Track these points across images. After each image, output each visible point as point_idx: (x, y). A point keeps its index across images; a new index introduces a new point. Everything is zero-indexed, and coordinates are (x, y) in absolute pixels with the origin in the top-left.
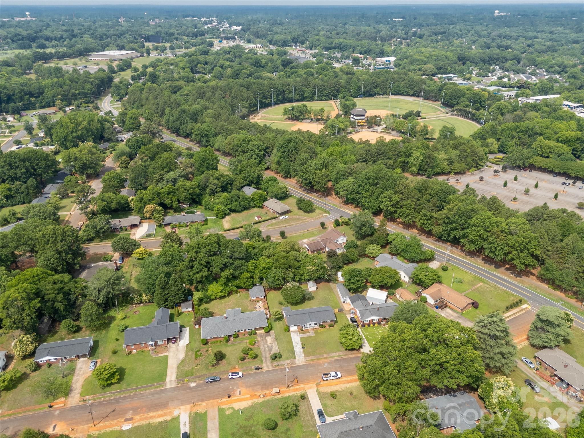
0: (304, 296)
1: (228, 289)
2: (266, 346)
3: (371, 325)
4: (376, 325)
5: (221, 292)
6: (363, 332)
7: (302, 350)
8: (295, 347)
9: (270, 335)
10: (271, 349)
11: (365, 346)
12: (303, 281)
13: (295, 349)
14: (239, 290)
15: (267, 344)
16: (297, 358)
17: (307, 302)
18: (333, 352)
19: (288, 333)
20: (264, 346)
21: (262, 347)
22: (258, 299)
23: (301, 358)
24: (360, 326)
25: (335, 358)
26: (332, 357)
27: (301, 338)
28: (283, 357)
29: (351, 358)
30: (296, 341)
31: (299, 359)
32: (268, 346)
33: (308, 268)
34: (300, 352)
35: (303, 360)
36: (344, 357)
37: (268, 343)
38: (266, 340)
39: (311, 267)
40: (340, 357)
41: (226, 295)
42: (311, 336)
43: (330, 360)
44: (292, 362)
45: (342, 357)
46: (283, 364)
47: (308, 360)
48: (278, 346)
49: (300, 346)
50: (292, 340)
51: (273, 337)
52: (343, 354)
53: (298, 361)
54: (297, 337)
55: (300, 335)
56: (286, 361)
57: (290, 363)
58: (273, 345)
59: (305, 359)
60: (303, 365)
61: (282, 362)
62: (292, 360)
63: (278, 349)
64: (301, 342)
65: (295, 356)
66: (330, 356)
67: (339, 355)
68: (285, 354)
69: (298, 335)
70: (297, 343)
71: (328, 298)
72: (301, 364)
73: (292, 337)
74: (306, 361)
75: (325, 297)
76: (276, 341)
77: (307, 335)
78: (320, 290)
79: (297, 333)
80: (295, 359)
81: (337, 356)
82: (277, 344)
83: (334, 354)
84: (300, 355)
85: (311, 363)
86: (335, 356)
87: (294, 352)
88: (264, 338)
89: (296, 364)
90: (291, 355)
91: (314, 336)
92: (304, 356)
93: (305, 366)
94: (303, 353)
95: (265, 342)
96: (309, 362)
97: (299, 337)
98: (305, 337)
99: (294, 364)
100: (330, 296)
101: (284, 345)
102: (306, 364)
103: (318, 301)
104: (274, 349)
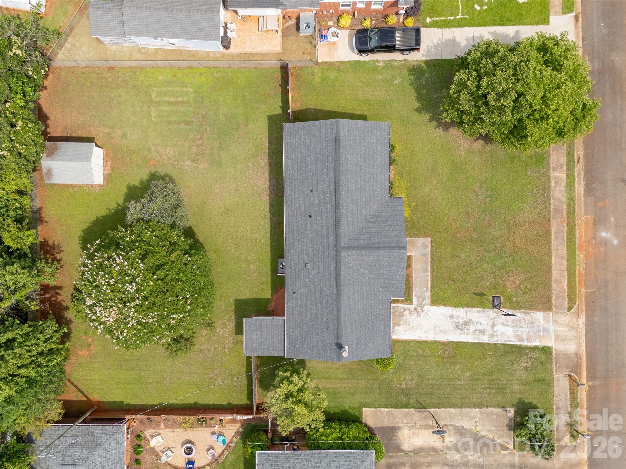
2: (455, 457)
6: (447, 25)
8: (485, 339)
9: (391, 431)
13: (500, 340)
16: (547, 342)
18: (546, 189)
23: (551, 327)
25: (580, 188)
26: (571, 200)
27: (436, 301)
30: (449, 325)
31: (557, 338)
36: (579, 150)
38: (418, 451)
40: (579, 168)
42: (432, 255)
43: (583, 213)
44: (568, 368)
45: (579, 159)
46: (569, 402)
47: (567, 299)
48: (461, 407)
49: (481, 314)
50: (438, 342)
51: (406, 415)
52: (562, 151)
53: (565, 340)
54: (427, 314)
55: (418, 301)
56: (556, 389)
57: (570, 376)
58: (455, 427)
59: (562, 313)
60: (590, 326)
61: (557, 408)
62: (556, 363)
63: (489, 410)
64: (458, 305)
65: (536, 348)
66: (565, 207)
67: (565, 168)
68: (517, 387)
69: (417, 312)
70: (465, 325)
71: (175, 108)
72: (584, 332)
73: (423, 338)
74: (569, 309)
75: (169, 123)
76: (432, 410)
77: (426, 270)
78: (107, 130)
79: (405, 310)
80: (556, 351)
81: (568, 176)
82: (453, 410)
83: (555, 187)
84: (533, 327)
85: (583, 290)
86: (568, 184)
87: (512, 346)
88: (406, 459)
89: (578, 355)
90: (528, 362)
91: (432, 242)
92: (546, 314)
93: (596, 319)
94: (523, 313)
95: (429, 458)
96: (577, 298)
97: (426, 307)
98: (432, 281)
99: (576, 360)
100: (159, 94)
101: (463, 382)
102: (584, 313)
103: (189, 163)
104: (479, 428)
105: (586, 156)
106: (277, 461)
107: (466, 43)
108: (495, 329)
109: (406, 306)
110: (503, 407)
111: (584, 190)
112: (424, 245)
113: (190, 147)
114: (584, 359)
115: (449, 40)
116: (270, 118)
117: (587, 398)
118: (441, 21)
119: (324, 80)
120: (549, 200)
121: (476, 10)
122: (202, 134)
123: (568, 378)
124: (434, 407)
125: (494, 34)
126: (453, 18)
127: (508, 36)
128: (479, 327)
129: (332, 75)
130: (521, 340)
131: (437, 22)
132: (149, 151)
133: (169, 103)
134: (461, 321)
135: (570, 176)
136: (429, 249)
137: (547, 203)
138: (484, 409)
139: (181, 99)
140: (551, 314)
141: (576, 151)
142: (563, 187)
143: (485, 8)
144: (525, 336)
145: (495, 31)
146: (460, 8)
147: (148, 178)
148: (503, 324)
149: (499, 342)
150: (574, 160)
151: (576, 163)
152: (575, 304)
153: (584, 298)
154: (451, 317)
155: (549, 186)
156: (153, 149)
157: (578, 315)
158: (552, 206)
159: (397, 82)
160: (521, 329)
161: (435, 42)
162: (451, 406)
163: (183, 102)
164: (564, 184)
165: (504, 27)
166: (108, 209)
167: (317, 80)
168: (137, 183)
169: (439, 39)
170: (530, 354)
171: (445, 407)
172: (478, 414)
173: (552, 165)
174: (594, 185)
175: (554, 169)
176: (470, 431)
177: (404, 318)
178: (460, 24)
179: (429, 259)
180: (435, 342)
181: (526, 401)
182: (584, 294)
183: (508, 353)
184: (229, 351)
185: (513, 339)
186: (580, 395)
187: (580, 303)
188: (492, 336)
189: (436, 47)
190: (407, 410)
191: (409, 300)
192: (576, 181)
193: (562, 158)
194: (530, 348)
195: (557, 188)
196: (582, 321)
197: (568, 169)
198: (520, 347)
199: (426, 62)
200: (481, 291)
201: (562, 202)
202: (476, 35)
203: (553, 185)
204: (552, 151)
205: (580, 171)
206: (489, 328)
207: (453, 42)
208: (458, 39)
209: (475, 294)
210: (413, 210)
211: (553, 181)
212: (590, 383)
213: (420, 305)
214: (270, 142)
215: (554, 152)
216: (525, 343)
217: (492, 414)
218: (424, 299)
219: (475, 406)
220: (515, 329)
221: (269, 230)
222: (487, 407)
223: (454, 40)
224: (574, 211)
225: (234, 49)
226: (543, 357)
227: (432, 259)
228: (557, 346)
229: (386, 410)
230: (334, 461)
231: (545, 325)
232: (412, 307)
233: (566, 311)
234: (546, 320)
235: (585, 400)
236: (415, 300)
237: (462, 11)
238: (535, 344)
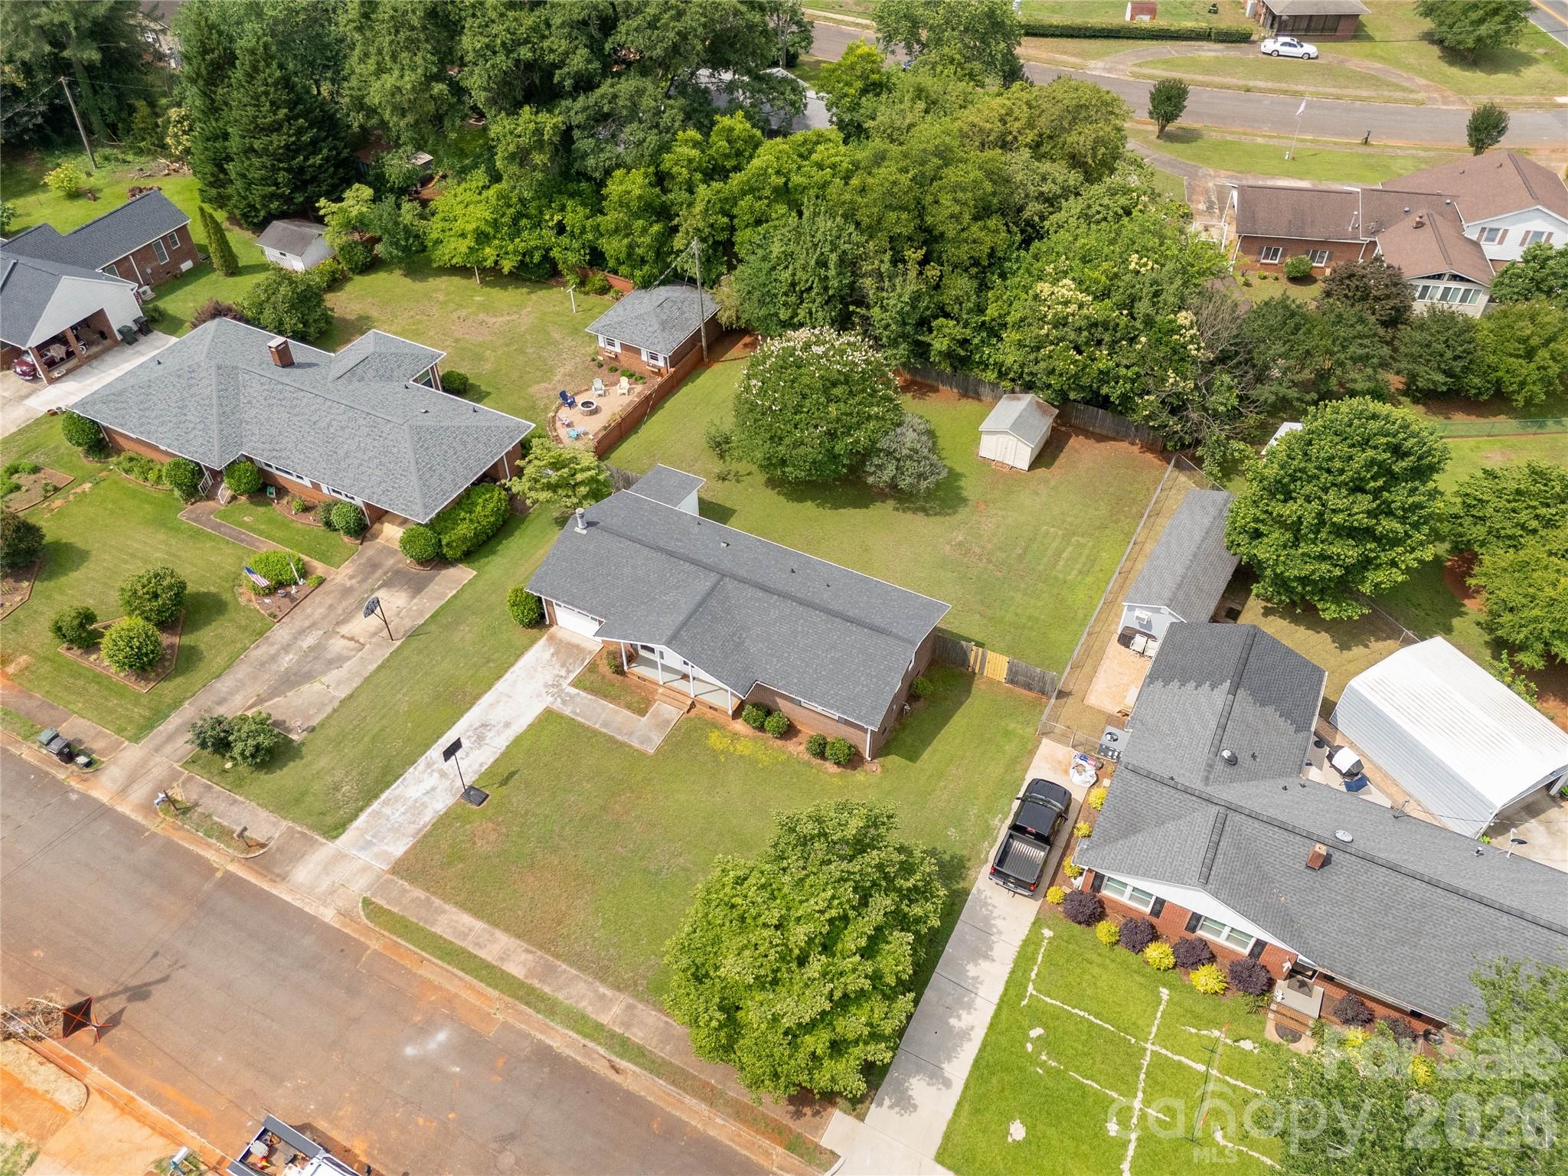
0: (862, 457)
1: (529, 239)
2: (309, 641)
3: (1158, 953)
4: (1206, 978)
5: (482, 238)
6: (1024, 959)
7: (442, 802)
8: (434, 753)
9: (417, 588)
10: (309, 677)
11: (905, 1103)
12: (991, 376)
13: (413, 773)
14: (598, 278)
15: (329, 634)
17: (883, 512)
18: (603, 973)
19: (521, 634)
20: (302, 632)
21: (281, 633)
22: (626, 360)
23: (365, 857)
24: (1055, 894)
25: (561, 1040)
26: (550, 1008)
27: (549, 715)
28: (285, 777)
29: (673, 1129)
30: (497, 716)
31: (340, 856)
33: (1044, 288)
34: (417, 807)
35: (359, 886)
36: (634, 1079)
37: (345, 630)
39: (1066, 288)
40: (597, 1059)
41: (507, 266)
42: (622, 744)
43: (511, 1020)
44: (278, 849)
45: (617, 1071)
46: (225, 824)
47: (386, 906)
48: (367, 680)
49: (476, 767)
50: (486, 692)
51: (421, 613)
52: (654, 1042)
53: (325, 868)
54: (539, 695)
55: (568, 694)
56: (263, 814)
57: (263, 846)
58: (349, 658)
59: (370, 887)
60: (310, 924)
61: (235, 801)
62: (303, 835)
63: (329, 710)
64: (517, 741)
65: (355, 816)
66: (547, 989)
67: (619, 1030)
68: (323, 762)
69: (553, 686)
70: (479, 737)
71: (1050, 553)
72: (307, 909)
73: (507, 676)
74: (367, 903)
75: (1032, 540)
76: (398, 643)
77: (605, 724)
78: (1053, 483)
79: (569, 672)
80: (322, 844)
81: (599, 1027)
82: (373, 667)
83: (596, 991)
84: (389, 830)
85: (374, 945)
86: (584, 1017)
87: (388, 787)
88: (366, 586)
89: (283, 877)
90: (344, 795)
91: (643, 754)
92: (393, 860)
93: (308, 941)
94: (425, 826)
95: (340, 611)
96: (371, 925)
97: (550, 699)
98: (581, 725)
99: (277, 871)
100: (1079, 545)
101: (400, 696)
102: (337, 926)
103: (960, 538)
104: (317, 686)
105: (615, 1089)
107: (971, 974)
108: (436, 775)
109: (572, 676)
110: (313, 729)
111: (550, 1047)
112: (646, 740)
113: (983, 547)
114: (265, 886)
115: (991, 949)
117: (201, 857)
118: (1036, 952)
119: (1007, 733)
120: (579, 968)
121: (1031, 1027)
122: (996, 566)
123: (262, 841)
124: (399, 648)
125: (965, 1035)
126: (1033, 976)
127: (949, 1059)
129: (1010, 748)
130: (386, 803)
131: (1038, 945)
132: (1001, 509)
133: (1061, 550)
135: (596, 1031)
136: (636, 744)
137: (578, 961)
138: (336, 704)
139: (1061, 563)
140: (385, 868)
141: (638, 1070)
142: (586, 1007)
143: (1029, 1047)
144: (387, 811)
145: (970, 1040)
146: (1048, 1000)
147: (962, 495)
148: (433, 789)
149: (411, 770)
150: (621, 1057)
151: (614, 1058)
152: (368, 916)
153: (362, 939)
154: (507, 725)
155: (603, 981)
156: (1001, 513)
157: (343, 914)
158: (564, 966)
159: (952, 832)
160: (402, 810)
161: (998, 923)
162: (380, 668)
163: (1055, 564)
164: (589, 1010)
165: (971, 1062)
167: (1012, 726)
168: (963, 484)
169: (1000, 932)
170: (352, 805)
171: (388, 660)
172: (337, 694)
173: (640, 1006)
174: (547, 1070)
175: (630, 1008)
176: (324, 673)
177: (557, 666)
178: (1015, 983)
179: (619, 737)
181: (292, 764)
182: (368, 942)
183: (384, 775)
185: (397, 792)
186: (218, 850)
188: (429, 765)
189: (987, 920)
190: (428, 616)
191: (576, 683)
192: (579, 1038)
193: (640, 1034)
194: (362, 809)
195: (592, 995)
196: (328, 915)
197: (613, 1035)
198: (376, 796)
199: (966, 893)
200: (511, 783)
201: (560, 989)
202: (979, 1002)
203: (602, 990)
204: (666, 1023)
205: (592, 1060)
207: (981, 952)
208: (984, 965)
209: (512, 774)
210: (714, 754)
211: (609, 993)
212: (219, 875)
213: (559, 693)
215: (662, 1025)
216: (375, 805)
217: (319, 710)
218: (564, 702)
219: (351, 696)
220: (410, 803)
222: (335, 711)
223: (986, 957)
224: (527, 1004)
225: (1114, 646)
226: (329, 820)
227: (616, 742)
228: (328, 848)
231: (375, 849)
232: (565, 684)
233: (368, 894)
234: (382, 855)
235: (202, 853)
236: (574, 691)
237: (1039, 1000)
238: (363, 817)
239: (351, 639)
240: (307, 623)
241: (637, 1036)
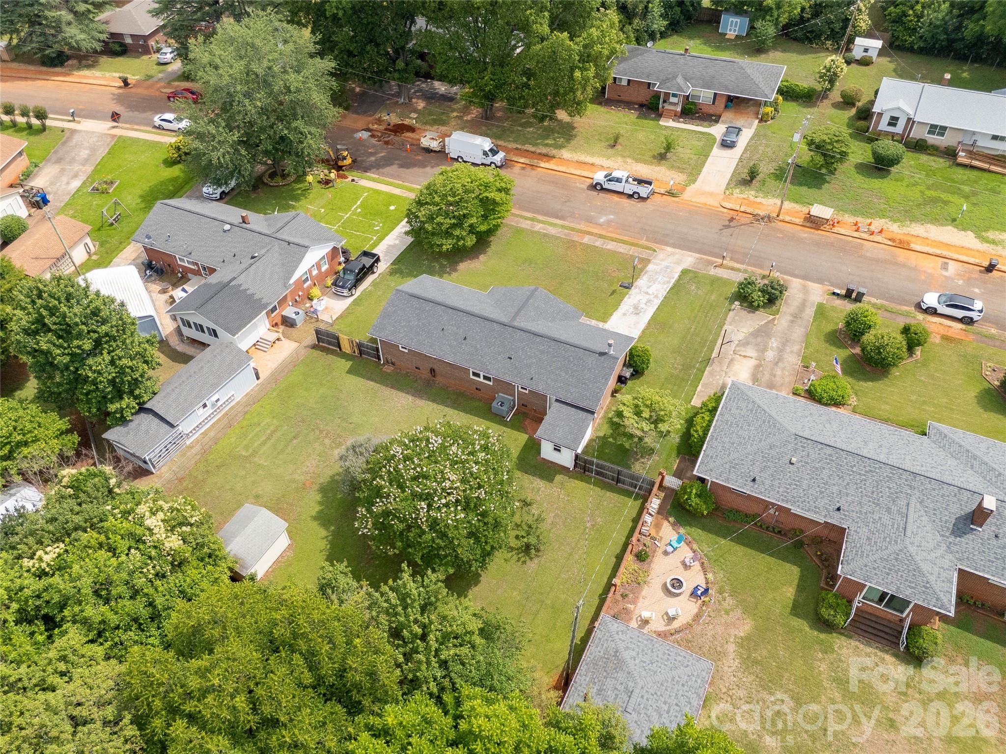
2: (770, 355)
8: (657, 302)
10: (756, 334)
13: (662, 294)
15: (760, 358)
16: (680, 269)
18: (545, 235)
21: (792, 359)
23: (665, 264)
25: (557, 221)
27: (604, 319)
30: (632, 318)
31: (678, 262)
32: (763, 350)
34: (652, 280)
35: (661, 255)
37: (752, 363)
44: (708, 266)
47: (646, 250)
49: (632, 297)
50: (645, 329)
51: (712, 374)
53: (681, 261)
56: (725, 276)
57: (715, 267)
58: (738, 345)
59: (657, 256)
60: (675, 246)
62: (700, 270)
63: (728, 319)
64: (616, 308)
65: (680, 276)
66: (567, 231)
67: (535, 223)
68: (713, 297)
70: (637, 309)
71: (273, 441)
72: (679, 250)
74: (655, 251)
76: (714, 356)
80: (688, 267)
82: (719, 342)
83: (547, 231)
84: (660, 273)
85: (643, 241)
86: (549, 225)
87: (672, 289)
89: (699, 258)
90: (692, 285)
92: (652, 263)
93: (672, 241)
94: (645, 274)
95: (765, 372)
96: (648, 246)
99: (702, 260)
100: (247, 448)
101: (693, 327)
102: (663, 246)
104: (745, 330)
105: (533, 212)
106: (712, 457)
107: (398, 241)
110: (730, 310)
111: (560, 220)
113: (322, 444)
114: (703, 256)
115: (387, 247)
116: (350, 372)
120: (556, 236)
121: (378, 229)
122: (318, 428)
123: (717, 268)
124: (711, 353)
126: (372, 241)
128: (644, 301)
129: (350, 318)
130: (669, 282)
132: (294, 481)
133: (263, 443)
134: (632, 310)
135: (544, 223)
137: (557, 238)
138: (727, 322)
139: (269, 432)
140: (654, 261)
142: (550, 228)
143: (381, 225)
144: (666, 279)
146: (369, 235)
147: (320, 495)
149: (665, 294)
150: (533, 218)
151: (536, 218)
152: (652, 248)
153: (650, 243)
154: (625, 314)
156: (297, 477)
157: (663, 249)
158: (562, 236)
160: (659, 280)
162: (715, 342)
163: (275, 431)
164: (548, 227)
166: (321, 551)
168: (318, 508)
170: (685, 281)
171: (714, 346)
172: (730, 327)
173: (529, 227)
174: (559, 215)
175: (533, 228)
176: (746, 338)
180: (643, 332)
181: (729, 295)
182: (646, 242)
183: (677, 293)
184: (569, 496)
185: (666, 286)
187: (654, 246)
188: (656, 297)
189: (385, 255)
190: (706, 372)
193: (526, 222)
194: (679, 280)
195: (549, 230)
196: (669, 249)
197: (537, 222)
198: (675, 284)
199: (392, 264)
200: (611, 291)
201: (562, 231)
202: (396, 234)
203: (544, 231)
205: (544, 218)
206: (648, 297)
207: (391, 246)
208: (391, 243)
209: (611, 295)
212: (728, 259)
214: (372, 380)
215: (519, 223)
216: (673, 281)
217: (734, 319)
219: (721, 327)
221: (456, 412)
222: (725, 319)
226: (691, 275)
228: (685, 266)
229: (700, 387)
230: (730, 410)
231: (662, 266)
233: (656, 254)
234: (657, 264)
238: (676, 276)
239: (745, 356)
240: (780, 364)
241: (529, 222)
